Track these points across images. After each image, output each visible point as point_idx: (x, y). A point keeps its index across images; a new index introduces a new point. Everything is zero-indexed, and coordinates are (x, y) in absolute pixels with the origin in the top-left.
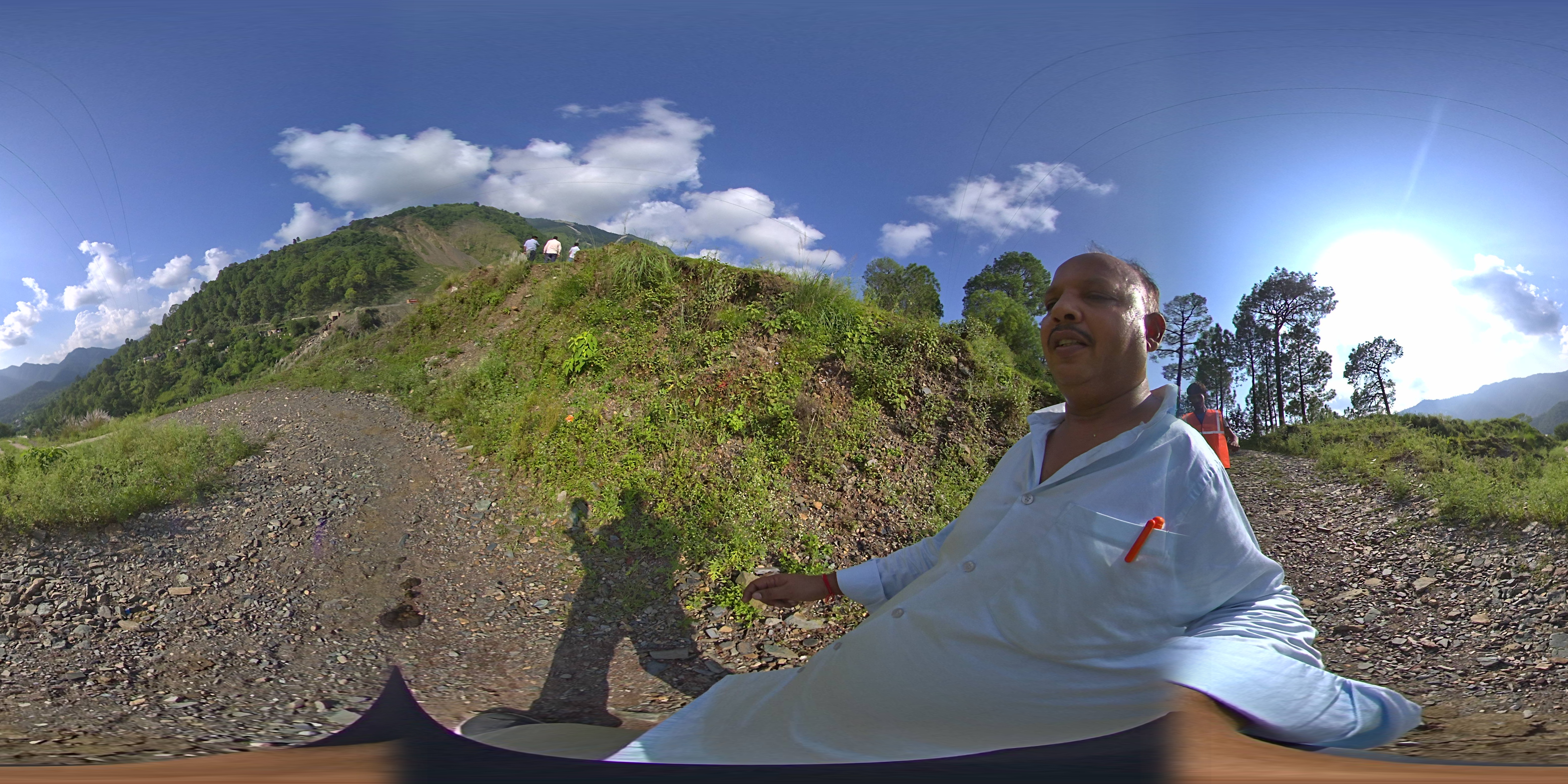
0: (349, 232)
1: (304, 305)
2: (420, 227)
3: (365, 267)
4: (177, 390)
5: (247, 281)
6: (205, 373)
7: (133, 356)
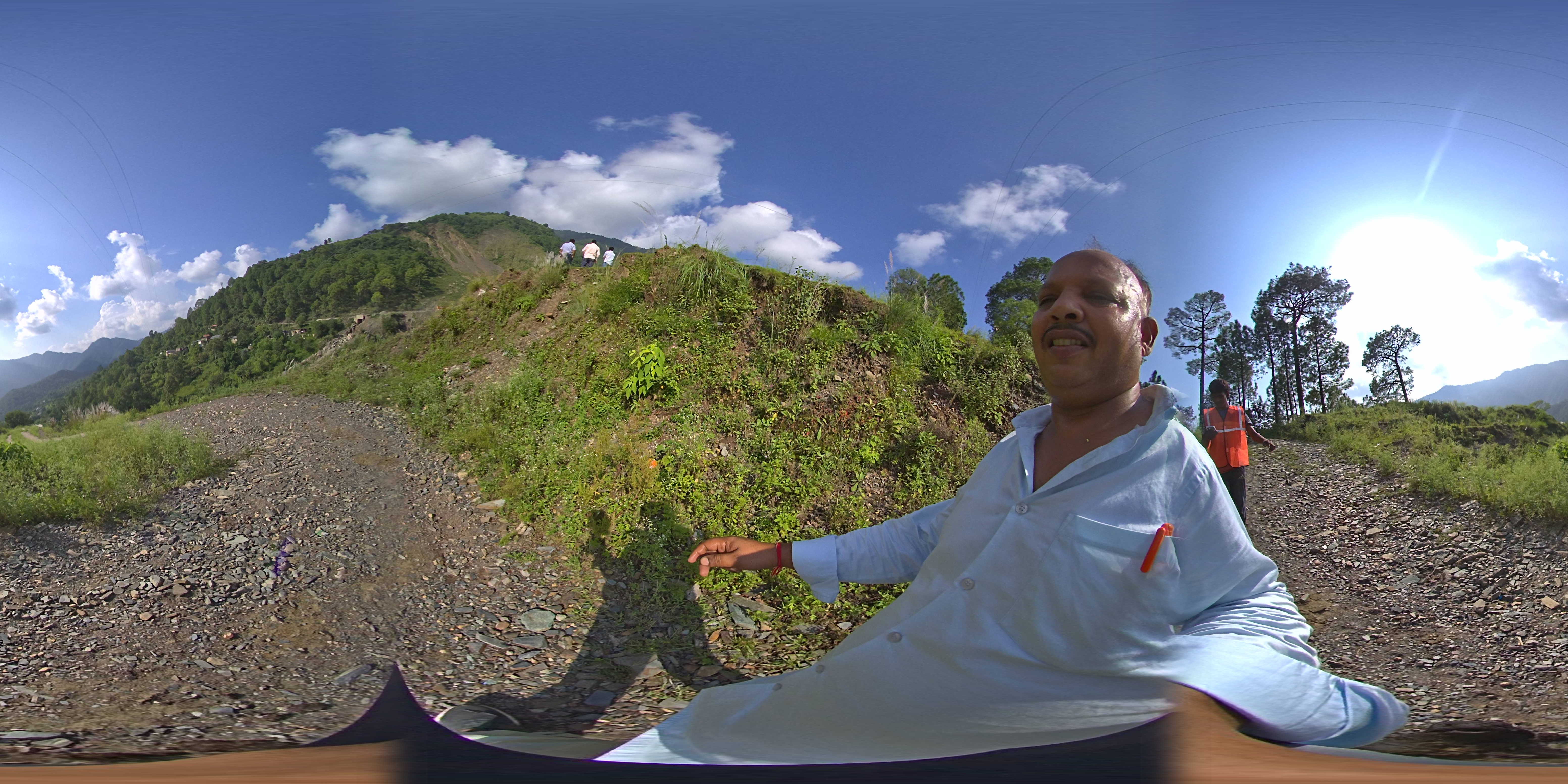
0: (379, 237)
1: (330, 307)
2: (451, 235)
3: (394, 272)
4: (197, 385)
5: (275, 279)
6: (226, 369)
7: (156, 348)
